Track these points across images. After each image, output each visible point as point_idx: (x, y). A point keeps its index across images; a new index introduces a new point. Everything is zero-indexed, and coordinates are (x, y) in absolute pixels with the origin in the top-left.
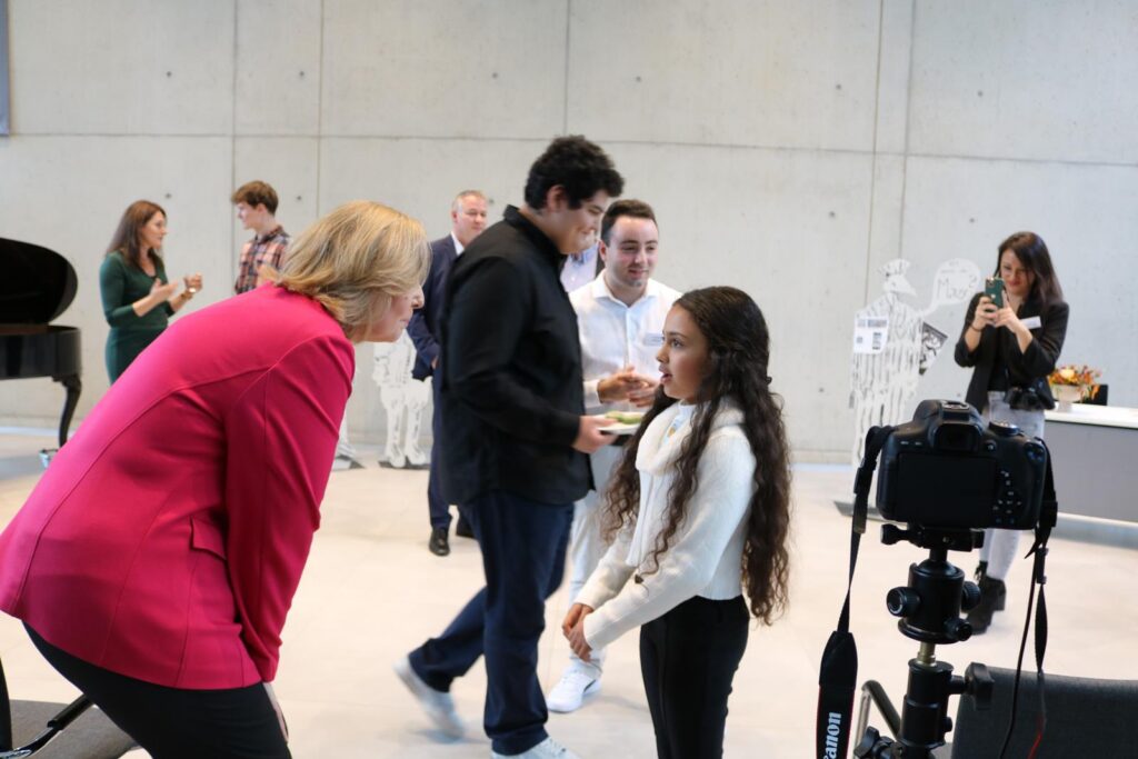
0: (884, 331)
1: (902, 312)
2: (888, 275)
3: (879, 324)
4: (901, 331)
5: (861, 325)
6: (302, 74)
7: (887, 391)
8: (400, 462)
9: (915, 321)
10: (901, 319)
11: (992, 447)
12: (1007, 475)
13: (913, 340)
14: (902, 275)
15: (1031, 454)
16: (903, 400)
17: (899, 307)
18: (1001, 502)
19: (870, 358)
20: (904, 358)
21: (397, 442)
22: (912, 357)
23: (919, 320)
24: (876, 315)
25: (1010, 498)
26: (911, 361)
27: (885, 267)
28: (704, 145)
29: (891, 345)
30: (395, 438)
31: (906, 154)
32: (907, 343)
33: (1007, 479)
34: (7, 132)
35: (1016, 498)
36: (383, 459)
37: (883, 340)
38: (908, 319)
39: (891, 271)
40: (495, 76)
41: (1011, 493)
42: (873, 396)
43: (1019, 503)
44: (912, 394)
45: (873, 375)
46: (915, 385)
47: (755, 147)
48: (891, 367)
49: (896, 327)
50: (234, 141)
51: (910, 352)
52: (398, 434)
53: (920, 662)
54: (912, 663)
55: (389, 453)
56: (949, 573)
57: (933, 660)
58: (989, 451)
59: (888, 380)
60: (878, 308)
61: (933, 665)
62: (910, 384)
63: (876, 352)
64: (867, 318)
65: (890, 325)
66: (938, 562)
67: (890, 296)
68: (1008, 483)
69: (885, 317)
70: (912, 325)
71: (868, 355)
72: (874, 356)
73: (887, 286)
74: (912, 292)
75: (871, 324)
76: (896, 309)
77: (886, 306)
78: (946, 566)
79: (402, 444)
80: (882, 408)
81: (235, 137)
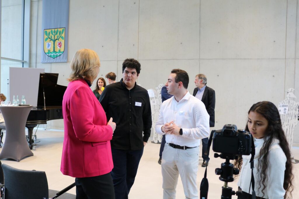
0: (287, 108)
1: (292, 103)
2: (288, 92)
3: (286, 106)
4: (292, 108)
5: (280, 107)
6: (134, 45)
7: (288, 125)
8: (156, 142)
9: (296, 105)
10: (292, 105)
11: (237, 135)
12: (241, 142)
13: (296, 111)
14: (292, 92)
15: (246, 137)
16: (293, 127)
17: (291, 101)
18: (240, 148)
19: (283, 116)
20: (293, 116)
21: (156, 137)
22: (295, 115)
23: (298, 105)
24: (285, 104)
25: (242, 147)
26: (295, 116)
27: (287, 90)
28: (237, 59)
29: (289, 112)
30: (155, 136)
31: (295, 59)
32: (294, 111)
33: (241, 143)
34: (67, 61)
35: (243, 147)
36: (153, 141)
37: (287, 111)
38: (294, 105)
39: (289, 91)
40: (181, 43)
41: (242, 146)
42: (284, 126)
43: (244, 149)
44: (296, 126)
45: (284, 120)
46: (297, 123)
47: (251, 59)
48: (290, 118)
49: (290, 107)
50: (117, 62)
51: (295, 114)
52: (156, 135)
53: (224, 187)
54: (223, 187)
55: (154, 139)
56: (230, 165)
57: (227, 186)
58: (237, 136)
59: (288, 122)
60: (285, 102)
61: (227, 187)
62: (295, 123)
63: (285, 114)
64: (282, 104)
65: (289, 107)
66: (227, 163)
67: (289, 98)
68: (241, 144)
69: (288, 104)
70: (295, 106)
71: (282, 115)
72: (284, 115)
73: (288, 96)
74: (295, 97)
75: (283, 106)
76: (291, 102)
77: (287, 101)
78: (230, 163)
79: (157, 137)
80: (287, 129)
81: (118, 61)
